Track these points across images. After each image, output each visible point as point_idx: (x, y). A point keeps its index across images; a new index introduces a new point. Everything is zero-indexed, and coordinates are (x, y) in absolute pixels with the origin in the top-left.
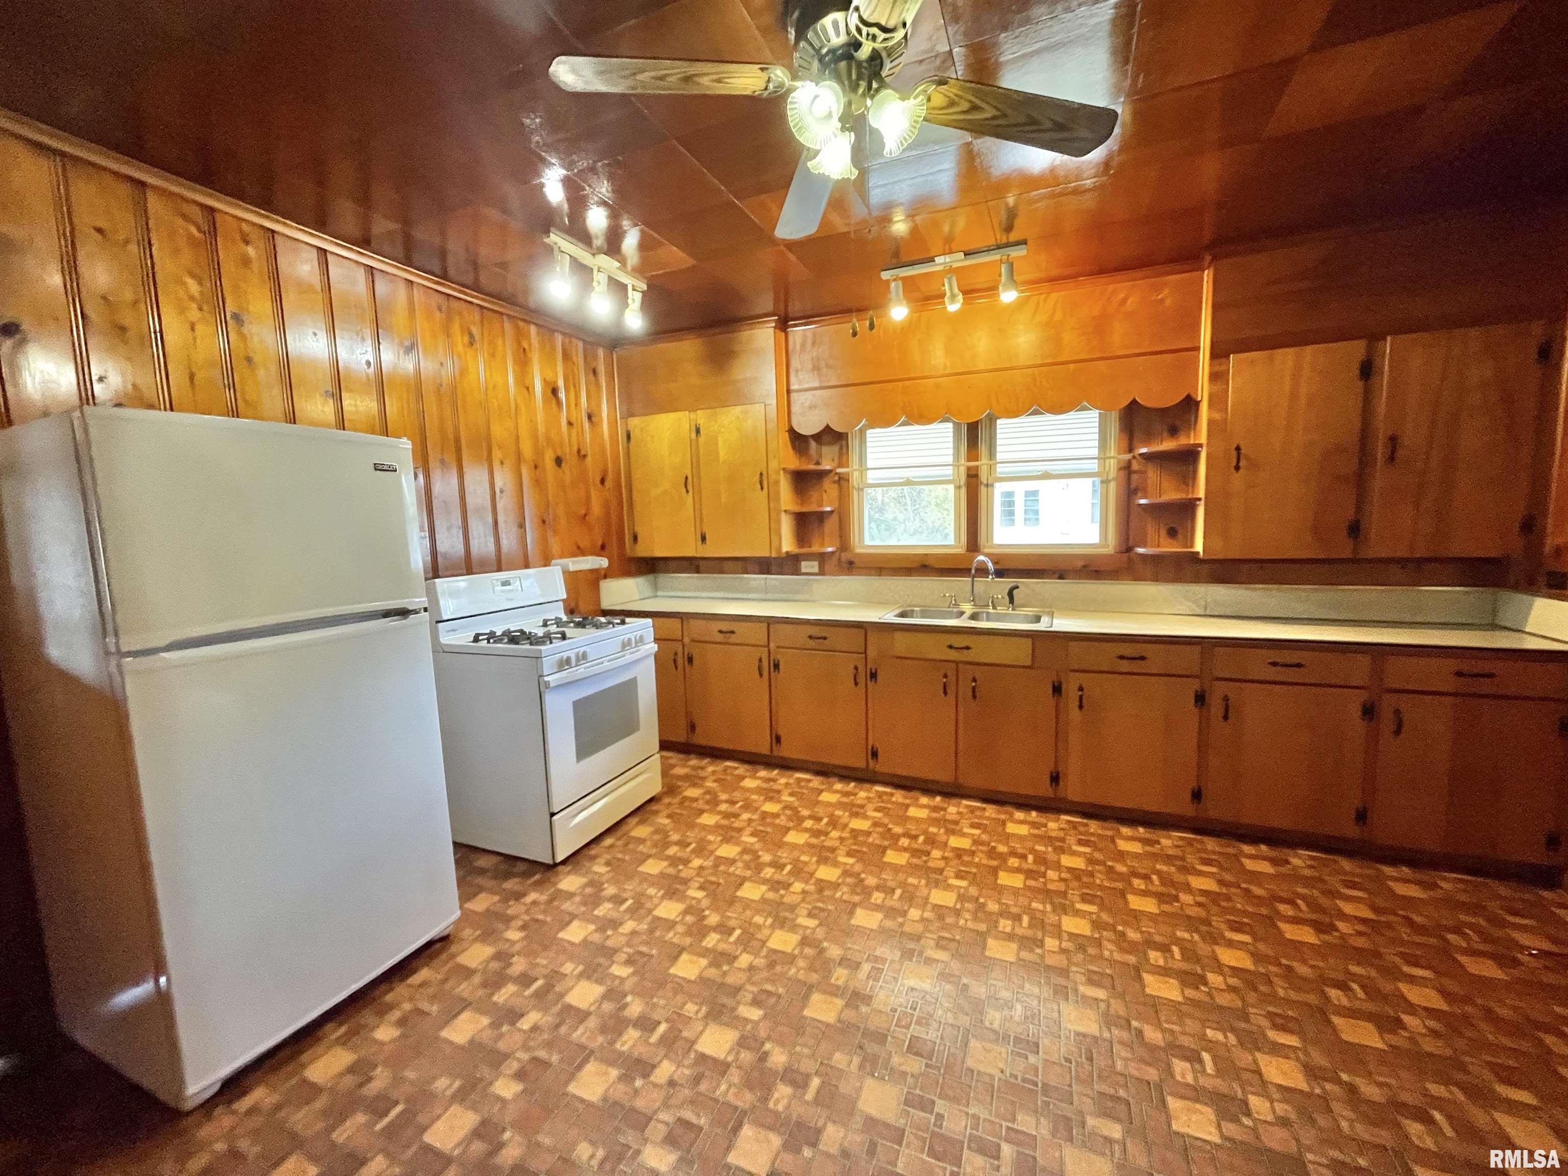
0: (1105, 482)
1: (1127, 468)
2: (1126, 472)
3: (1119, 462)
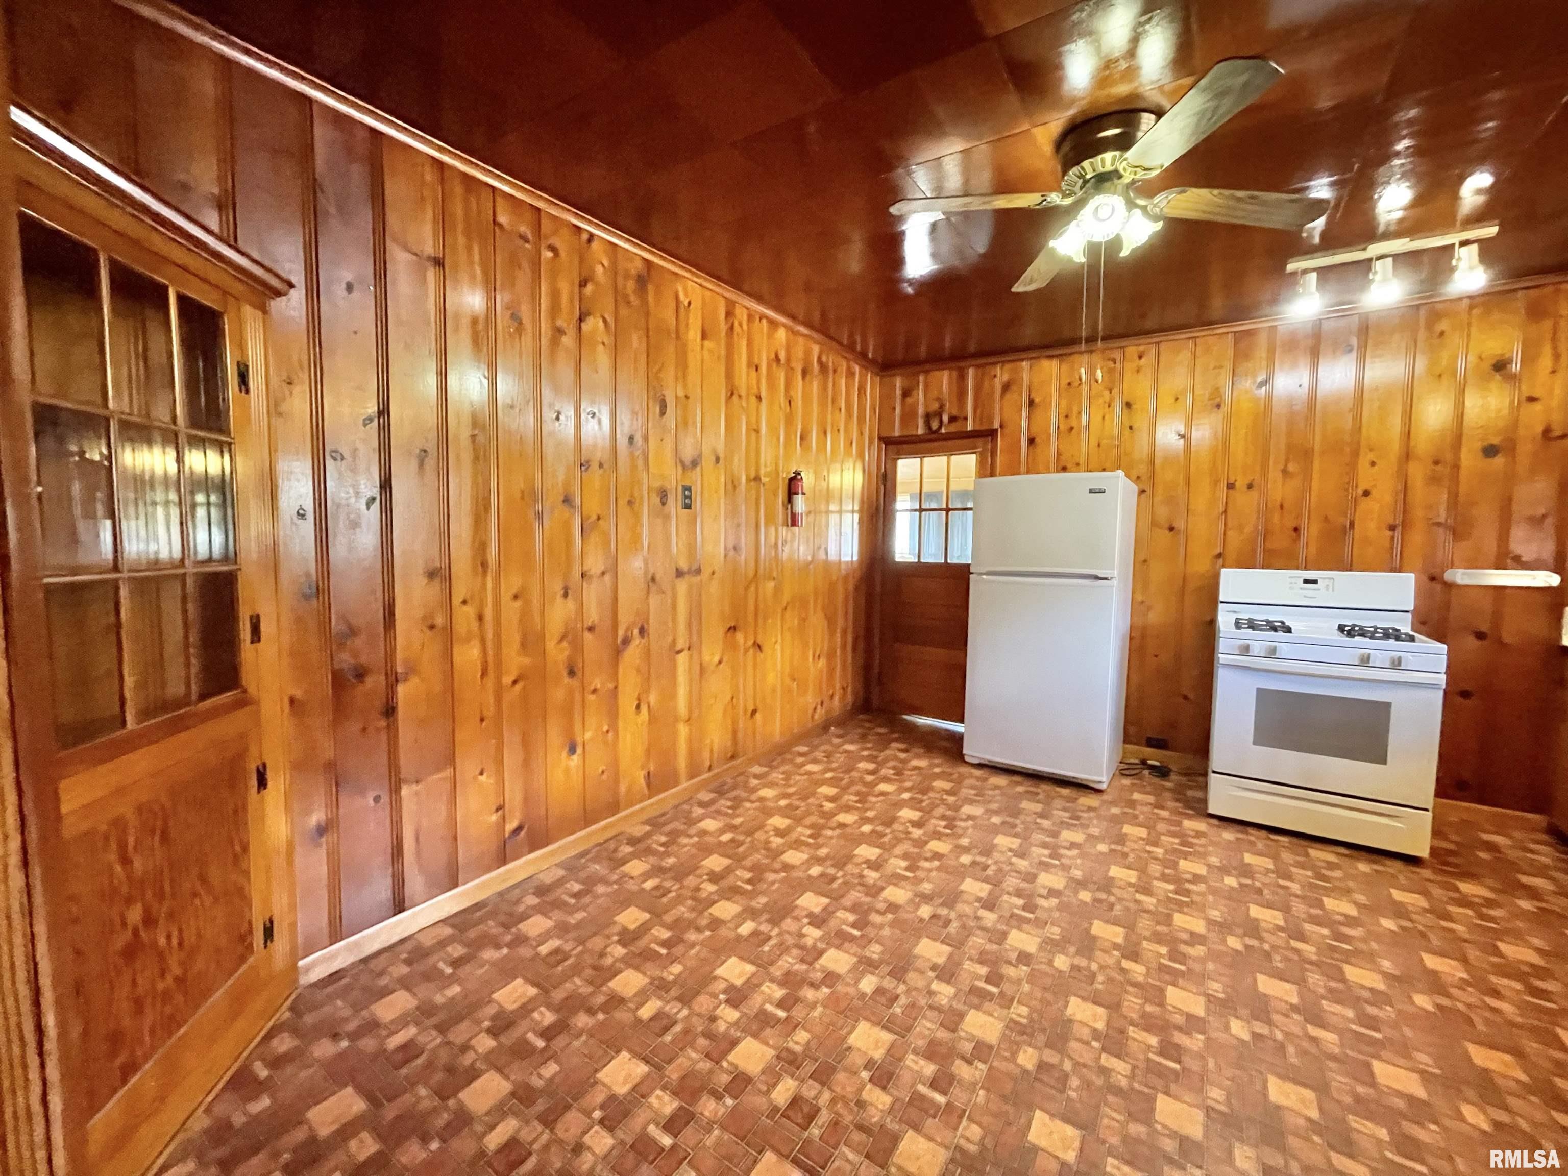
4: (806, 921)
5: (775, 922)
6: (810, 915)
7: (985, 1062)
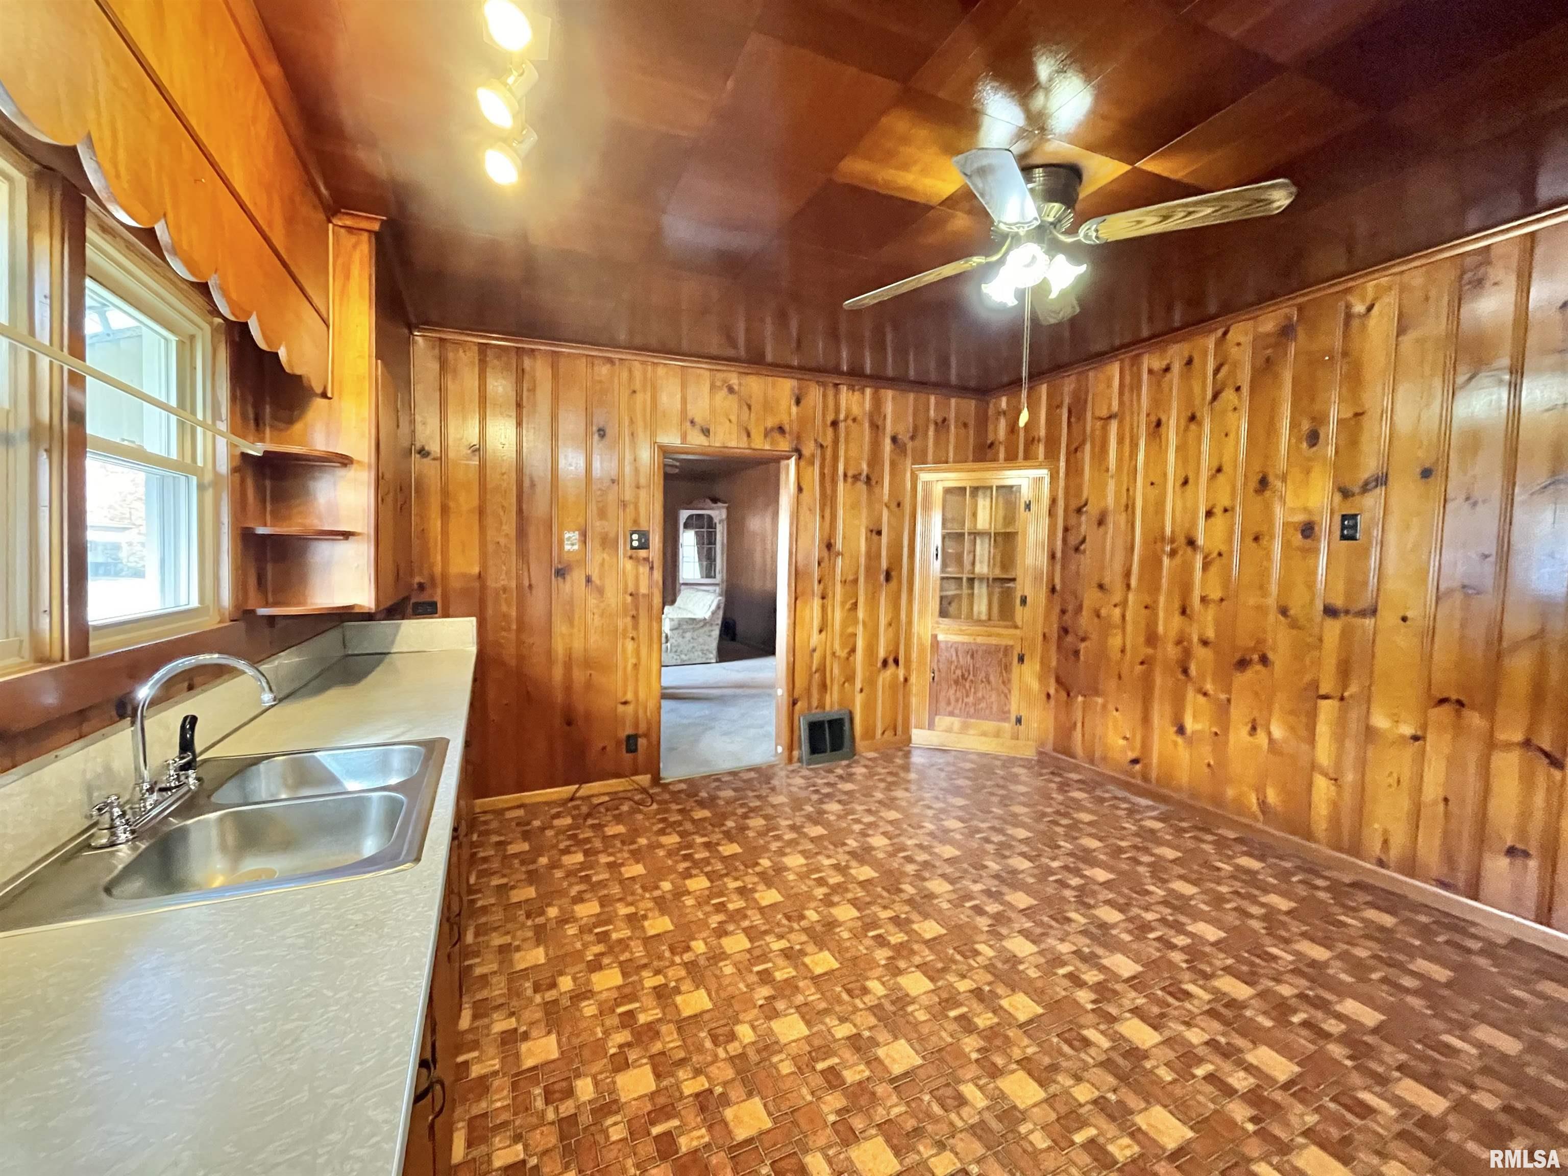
7: (761, 1006)
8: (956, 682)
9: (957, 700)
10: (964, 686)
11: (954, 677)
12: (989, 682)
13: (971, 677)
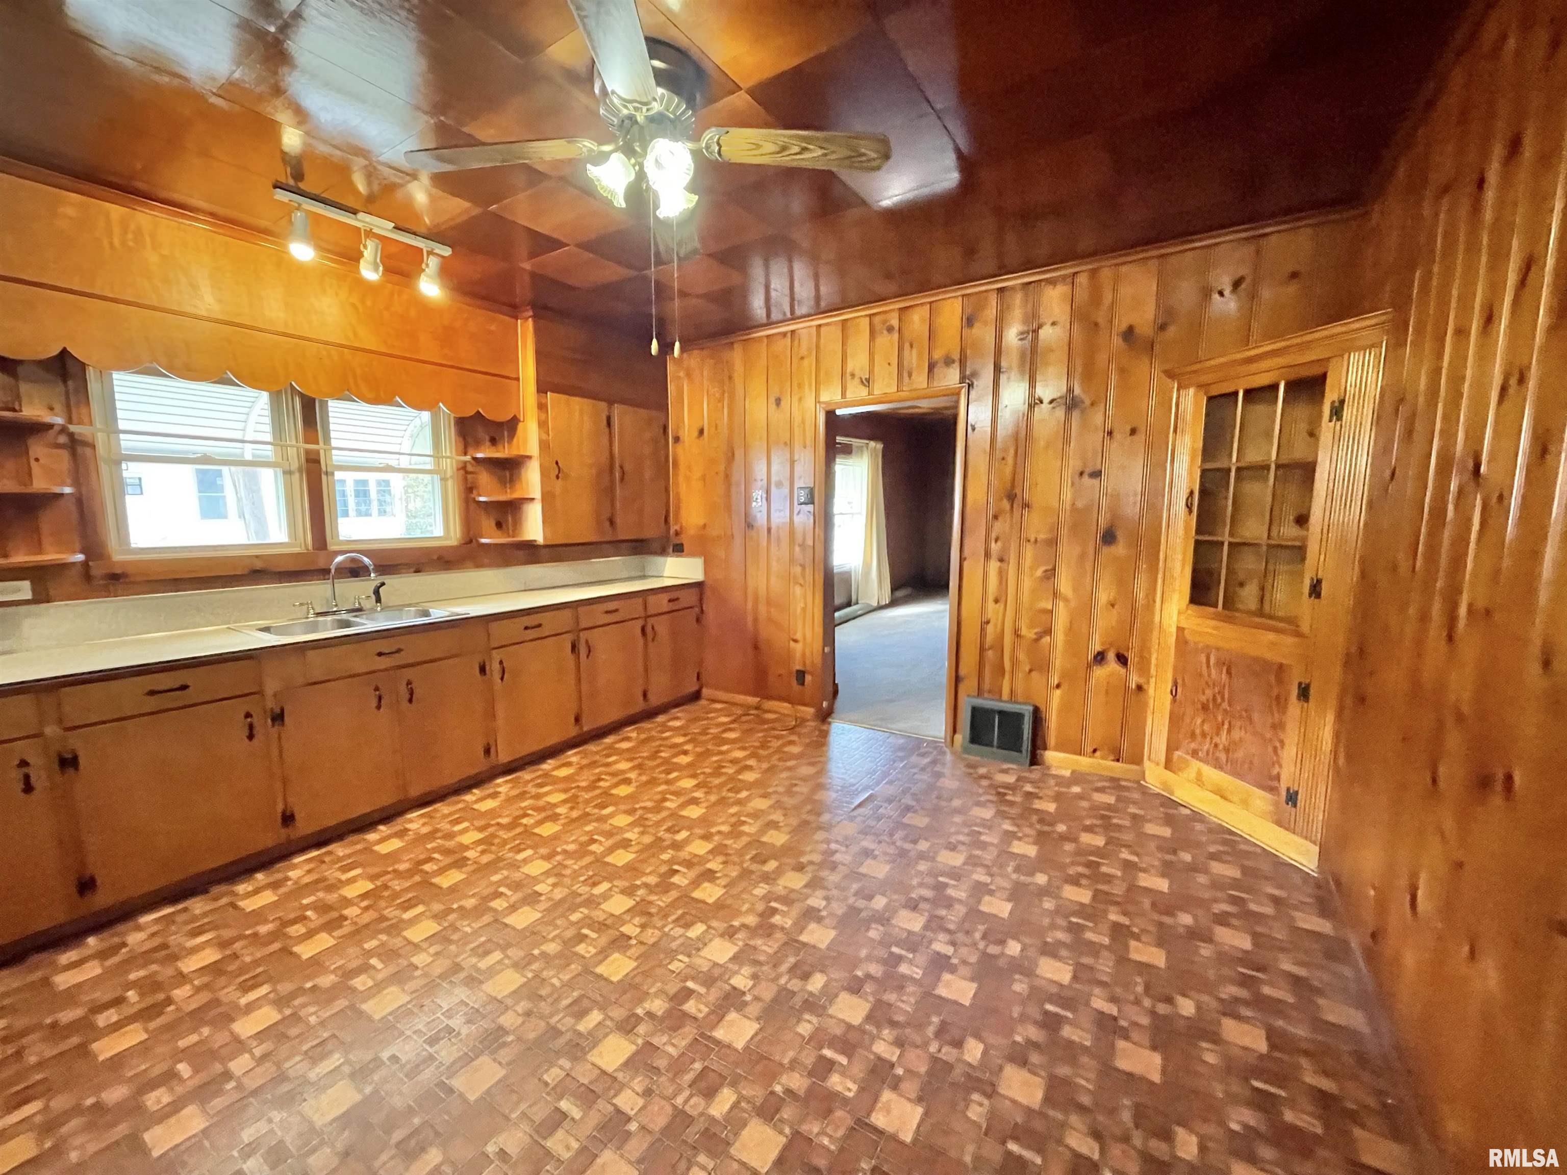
0: (444, 480)
1: (463, 468)
2: (462, 472)
3: (458, 461)
4: (824, 913)
5: (854, 911)
6: (820, 920)
8: (1205, 708)
9: (1204, 735)
10: (1215, 717)
11: (1204, 698)
12: (1250, 719)
13: (1225, 705)
